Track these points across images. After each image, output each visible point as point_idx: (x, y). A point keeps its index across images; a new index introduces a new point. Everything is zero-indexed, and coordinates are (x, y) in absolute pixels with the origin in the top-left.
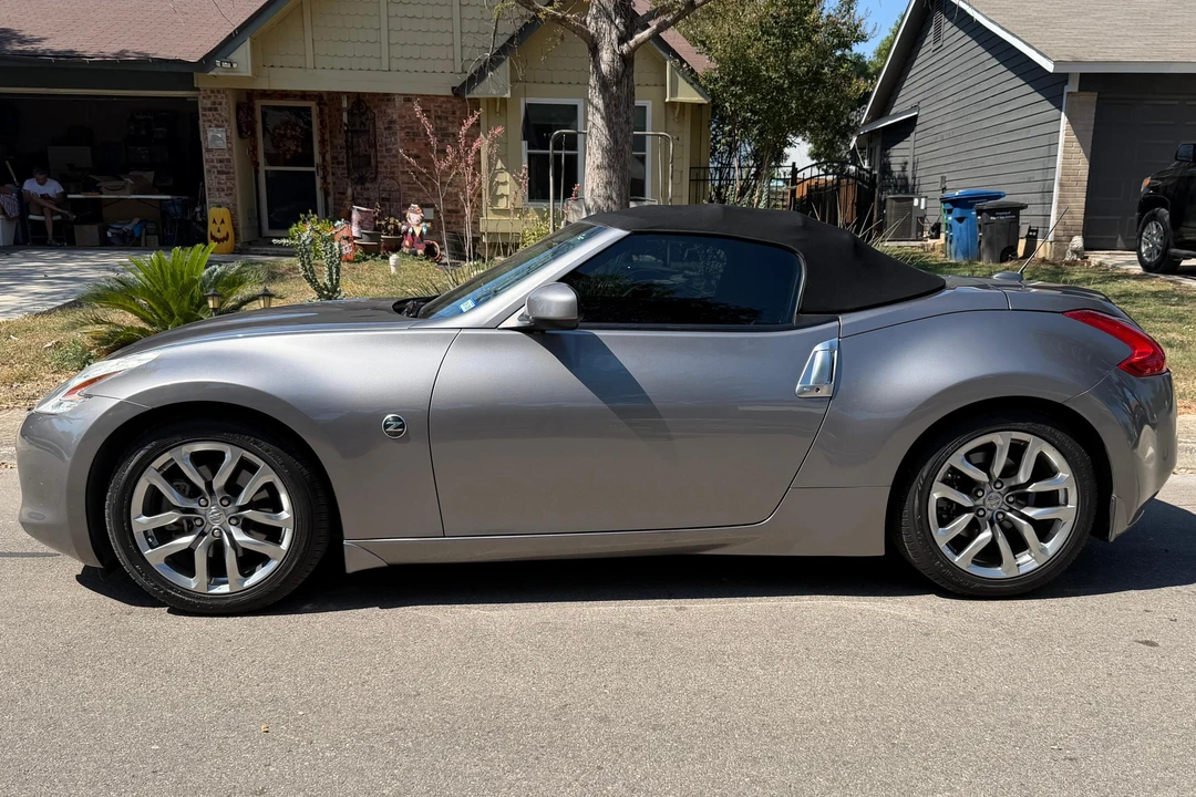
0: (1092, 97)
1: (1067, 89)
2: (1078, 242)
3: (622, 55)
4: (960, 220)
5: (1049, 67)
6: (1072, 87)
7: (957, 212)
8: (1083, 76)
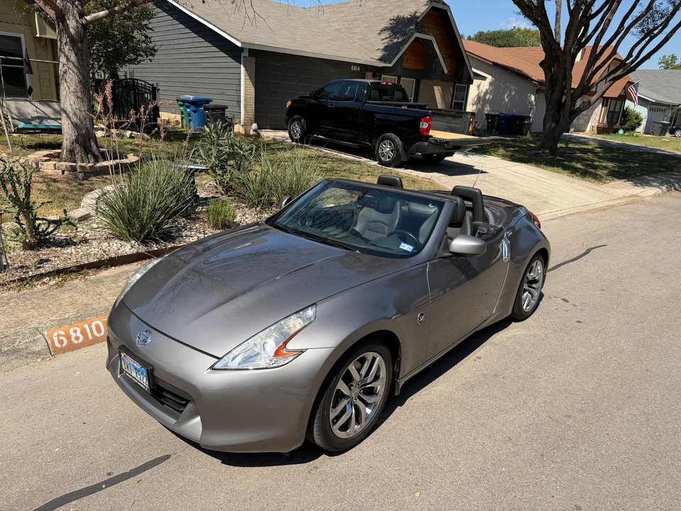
0: (253, 59)
1: (243, 55)
2: (255, 126)
3: (82, 25)
4: (195, 112)
5: (239, 44)
6: (245, 54)
7: (193, 108)
8: (250, 50)
